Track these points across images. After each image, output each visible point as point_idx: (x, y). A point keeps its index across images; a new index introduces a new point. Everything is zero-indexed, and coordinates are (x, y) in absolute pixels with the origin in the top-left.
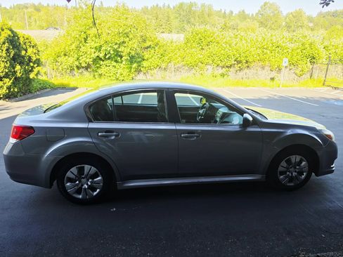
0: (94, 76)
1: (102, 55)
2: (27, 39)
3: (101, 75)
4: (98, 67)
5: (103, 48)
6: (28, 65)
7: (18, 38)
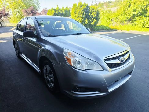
0: (132, 25)
1: (136, 13)
2: (93, 8)
3: (135, 24)
4: (134, 20)
5: (137, 9)
6: (91, 19)
7: (90, 9)
